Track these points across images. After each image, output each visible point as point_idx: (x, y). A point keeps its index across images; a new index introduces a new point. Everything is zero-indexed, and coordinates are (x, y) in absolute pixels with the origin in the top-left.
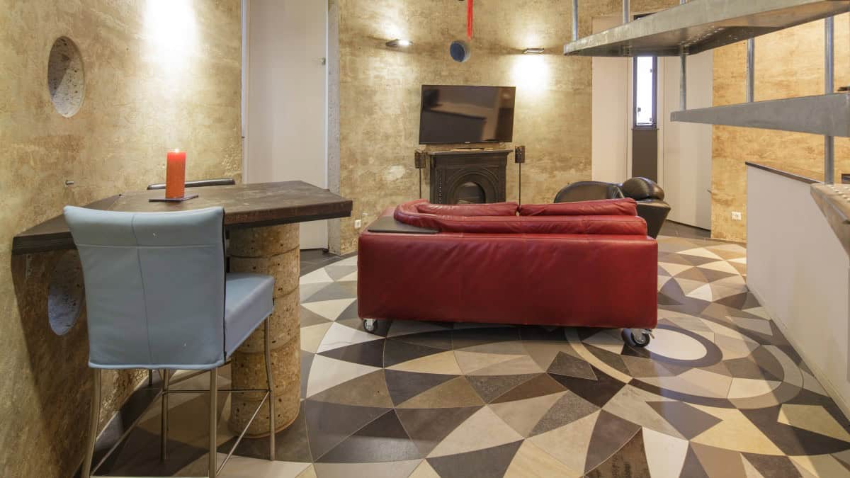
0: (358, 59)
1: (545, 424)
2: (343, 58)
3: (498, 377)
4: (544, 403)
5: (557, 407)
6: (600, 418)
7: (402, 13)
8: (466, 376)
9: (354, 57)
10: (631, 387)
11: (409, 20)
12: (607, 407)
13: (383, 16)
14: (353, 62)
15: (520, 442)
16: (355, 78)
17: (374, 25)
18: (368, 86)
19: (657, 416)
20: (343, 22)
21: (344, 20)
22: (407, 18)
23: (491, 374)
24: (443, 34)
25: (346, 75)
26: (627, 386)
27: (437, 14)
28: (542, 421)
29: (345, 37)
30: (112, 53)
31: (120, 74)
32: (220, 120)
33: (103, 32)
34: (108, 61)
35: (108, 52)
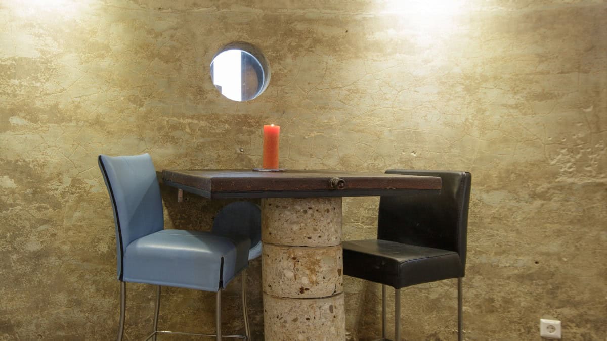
30: (317, 41)
31: (331, 60)
32: (544, 96)
33: (300, 26)
34: (310, 50)
35: (308, 42)
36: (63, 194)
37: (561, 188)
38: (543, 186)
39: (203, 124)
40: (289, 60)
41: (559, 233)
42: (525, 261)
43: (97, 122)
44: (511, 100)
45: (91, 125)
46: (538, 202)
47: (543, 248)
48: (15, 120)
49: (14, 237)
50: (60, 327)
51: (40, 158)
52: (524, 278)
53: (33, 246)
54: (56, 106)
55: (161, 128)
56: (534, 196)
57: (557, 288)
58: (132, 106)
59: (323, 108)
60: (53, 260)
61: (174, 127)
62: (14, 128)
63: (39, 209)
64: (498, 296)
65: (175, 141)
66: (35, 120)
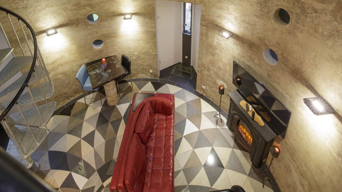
0: (209, 33)
1: (96, 155)
2: (202, 31)
3: (114, 145)
4: (102, 156)
5: (100, 159)
6: (94, 169)
7: (236, 18)
8: (116, 137)
9: (207, 31)
10: (101, 184)
11: (240, 23)
12: (96, 173)
13: (225, 17)
14: (207, 33)
15: (93, 148)
16: (207, 39)
17: (220, 21)
18: (213, 45)
19: (90, 186)
20: (203, 17)
21: (204, 16)
22: (239, 22)
23: (115, 144)
24: (260, 40)
25: (202, 37)
26: (102, 183)
27: (259, 27)
28: (97, 153)
29: (203, 23)
30: (112, 36)
31: (114, 39)
32: (148, 42)
33: (108, 35)
34: (110, 38)
35: (110, 37)
36: (70, 73)
37: (151, 54)
38: (149, 54)
39: (93, 54)
40: (107, 40)
41: (151, 60)
42: (147, 63)
43: (74, 61)
44: (144, 43)
45: (73, 62)
46: (148, 56)
47: (150, 62)
48: (59, 67)
49: (63, 82)
50: (74, 90)
51: (65, 70)
52: (147, 66)
53: (67, 82)
54: (65, 62)
55: (85, 57)
56: (148, 55)
57: (152, 67)
58: (79, 56)
59: (114, 46)
60: (71, 82)
61: (88, 56)
62: (59, 68)
63: (67, 77)
64: (144, 68)
65: (88, 58)
66: (62, 65)
